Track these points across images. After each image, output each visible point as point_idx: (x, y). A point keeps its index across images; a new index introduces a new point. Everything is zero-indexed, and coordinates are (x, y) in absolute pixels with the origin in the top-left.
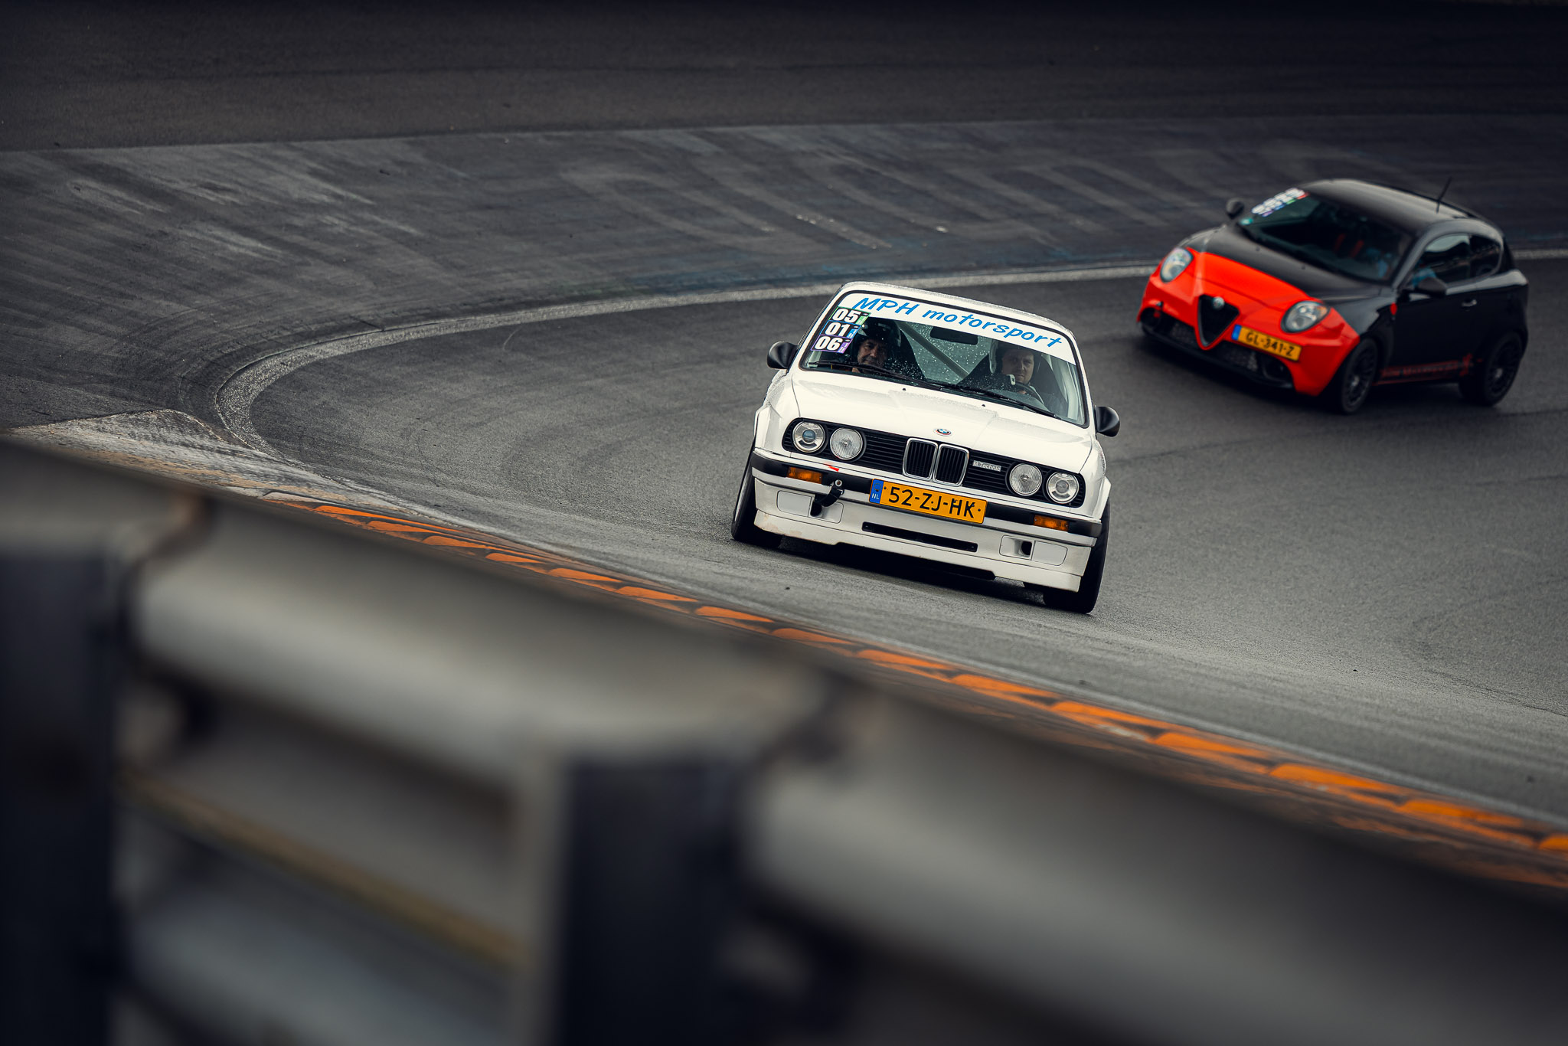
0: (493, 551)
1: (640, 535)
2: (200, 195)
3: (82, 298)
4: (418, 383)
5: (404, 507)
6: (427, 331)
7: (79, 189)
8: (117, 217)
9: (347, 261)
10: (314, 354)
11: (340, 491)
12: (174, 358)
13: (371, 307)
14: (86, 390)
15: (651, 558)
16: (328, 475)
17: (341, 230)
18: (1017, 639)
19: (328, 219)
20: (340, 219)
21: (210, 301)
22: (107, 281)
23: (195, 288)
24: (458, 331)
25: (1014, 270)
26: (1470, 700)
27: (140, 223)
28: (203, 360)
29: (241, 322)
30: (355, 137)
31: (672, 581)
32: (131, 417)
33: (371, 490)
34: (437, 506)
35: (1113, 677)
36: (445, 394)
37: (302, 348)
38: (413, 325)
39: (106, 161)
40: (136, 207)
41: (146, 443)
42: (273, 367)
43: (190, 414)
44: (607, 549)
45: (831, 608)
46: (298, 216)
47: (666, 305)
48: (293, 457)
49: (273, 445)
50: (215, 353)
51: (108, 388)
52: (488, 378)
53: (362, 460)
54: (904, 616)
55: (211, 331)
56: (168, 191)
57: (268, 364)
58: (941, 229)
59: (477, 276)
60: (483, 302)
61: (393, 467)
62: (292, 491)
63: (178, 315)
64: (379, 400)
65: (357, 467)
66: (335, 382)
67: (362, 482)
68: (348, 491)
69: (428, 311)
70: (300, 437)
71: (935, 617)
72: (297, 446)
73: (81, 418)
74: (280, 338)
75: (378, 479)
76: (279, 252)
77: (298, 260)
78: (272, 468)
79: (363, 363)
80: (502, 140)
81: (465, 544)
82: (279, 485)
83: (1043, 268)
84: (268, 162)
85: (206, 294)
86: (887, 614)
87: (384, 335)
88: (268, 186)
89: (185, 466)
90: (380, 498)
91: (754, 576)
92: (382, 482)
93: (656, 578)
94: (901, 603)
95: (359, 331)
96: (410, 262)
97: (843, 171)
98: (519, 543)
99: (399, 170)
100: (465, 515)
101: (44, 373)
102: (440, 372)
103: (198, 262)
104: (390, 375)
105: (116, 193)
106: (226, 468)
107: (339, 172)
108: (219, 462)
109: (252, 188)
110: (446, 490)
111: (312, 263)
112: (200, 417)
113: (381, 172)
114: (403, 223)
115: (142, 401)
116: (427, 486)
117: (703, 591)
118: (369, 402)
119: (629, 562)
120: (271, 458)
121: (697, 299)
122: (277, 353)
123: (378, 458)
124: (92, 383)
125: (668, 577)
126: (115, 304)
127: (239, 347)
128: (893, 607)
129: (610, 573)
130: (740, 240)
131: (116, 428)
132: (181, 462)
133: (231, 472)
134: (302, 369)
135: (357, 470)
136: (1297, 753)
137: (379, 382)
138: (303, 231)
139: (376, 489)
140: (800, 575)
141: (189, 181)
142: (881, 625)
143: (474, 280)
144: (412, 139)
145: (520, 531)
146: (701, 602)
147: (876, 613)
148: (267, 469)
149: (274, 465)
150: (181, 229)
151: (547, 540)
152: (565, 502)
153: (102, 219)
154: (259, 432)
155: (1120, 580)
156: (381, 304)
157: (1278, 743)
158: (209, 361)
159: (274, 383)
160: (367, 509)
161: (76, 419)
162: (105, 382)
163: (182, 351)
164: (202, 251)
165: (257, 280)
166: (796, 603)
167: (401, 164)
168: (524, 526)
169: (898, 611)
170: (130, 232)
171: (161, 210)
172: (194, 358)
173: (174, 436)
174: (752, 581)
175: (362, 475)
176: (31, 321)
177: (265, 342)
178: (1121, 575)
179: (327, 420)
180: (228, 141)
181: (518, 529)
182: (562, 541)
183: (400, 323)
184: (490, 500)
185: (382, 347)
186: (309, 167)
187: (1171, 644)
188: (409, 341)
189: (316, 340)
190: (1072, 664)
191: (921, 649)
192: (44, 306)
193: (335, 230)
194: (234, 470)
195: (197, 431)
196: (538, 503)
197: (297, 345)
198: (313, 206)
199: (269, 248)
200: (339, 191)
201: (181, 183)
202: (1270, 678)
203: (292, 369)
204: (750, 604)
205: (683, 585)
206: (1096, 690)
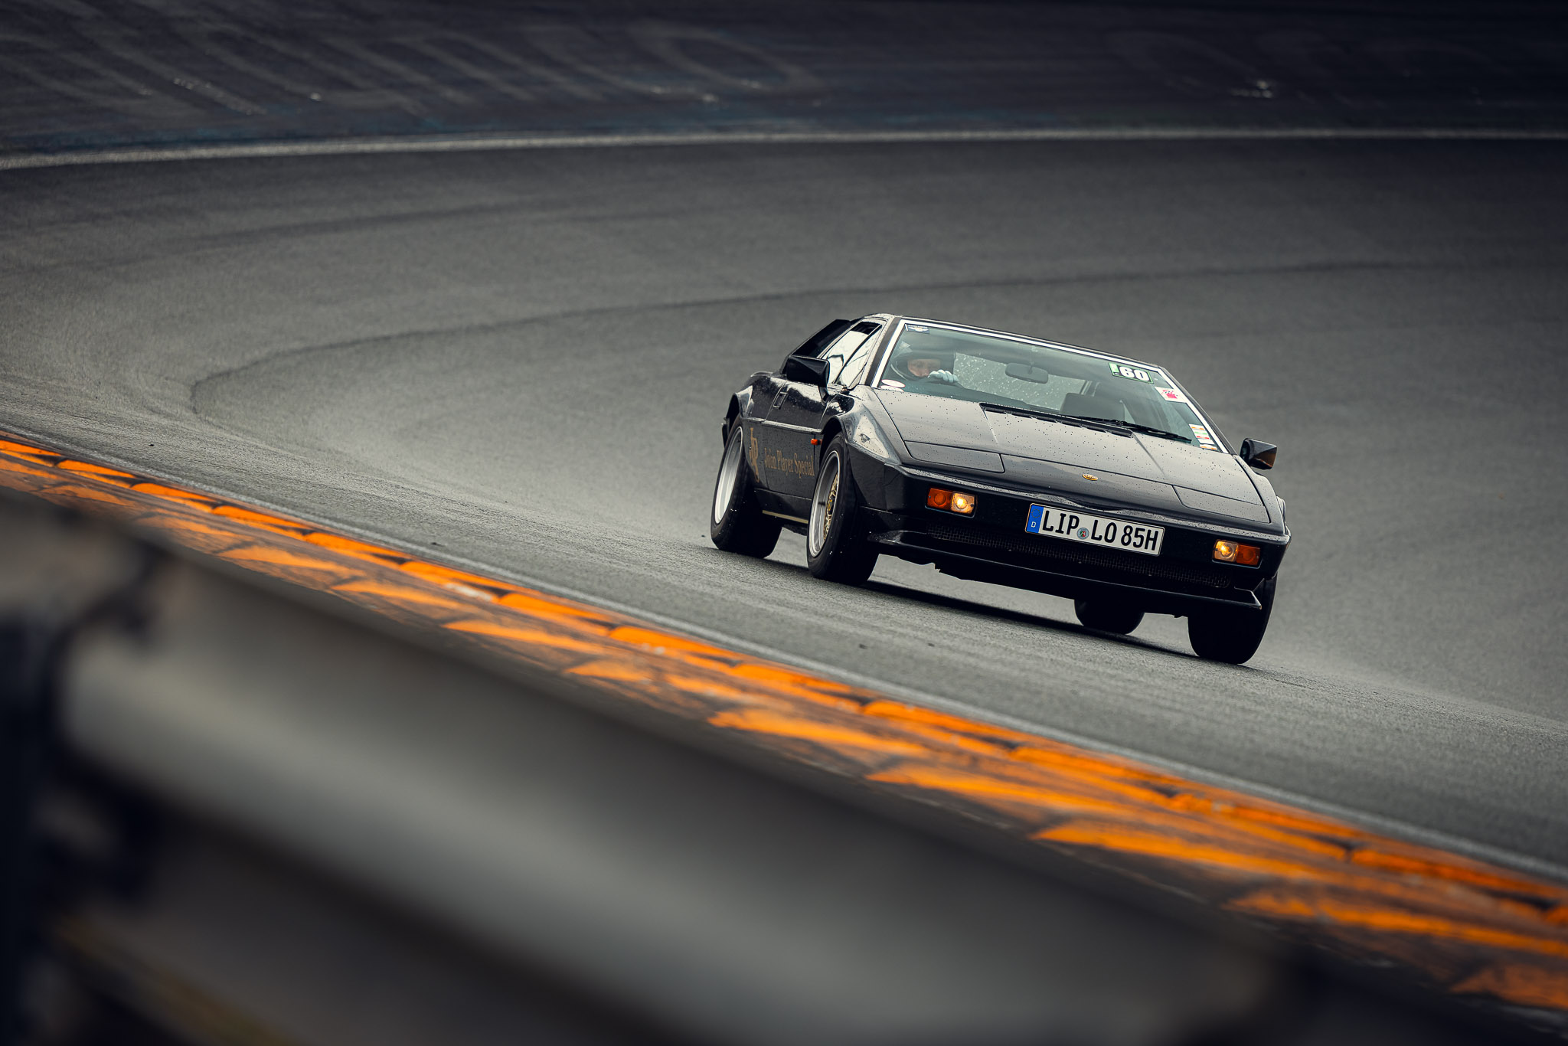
1: (9, 390)
15: (18, 413)
18: (374, 500)
25: (386, 138)
31: (38, 436)
35: (466, 539)
45: (194, 466)
47: (43, 164)
54: (265, 476)
58: (315, 97)
71: (296, 477)
83: (413, 137)
86: (248, 473)
91: (120, 433)
93: (22, 432)
94: (264, 462)
97: (220, 38)
117: (68, 446)
121: (74, 159)
125: (34, 432)
128: (255, 466)
130: (118, 103)
136: (638, 617)
140: (165, 432)
142: (241, 483)
146: (64, 457)
147: (237, 472)
157: (621, 607)
166: (159, 460)
169: (259, 470)
174: (117, 437)
187: (525, 507)
190: (426, 525)
191: (278, 508)
202: (618, 542)
204: (114, 460)
205: (49, 440)
206: (447, 551)
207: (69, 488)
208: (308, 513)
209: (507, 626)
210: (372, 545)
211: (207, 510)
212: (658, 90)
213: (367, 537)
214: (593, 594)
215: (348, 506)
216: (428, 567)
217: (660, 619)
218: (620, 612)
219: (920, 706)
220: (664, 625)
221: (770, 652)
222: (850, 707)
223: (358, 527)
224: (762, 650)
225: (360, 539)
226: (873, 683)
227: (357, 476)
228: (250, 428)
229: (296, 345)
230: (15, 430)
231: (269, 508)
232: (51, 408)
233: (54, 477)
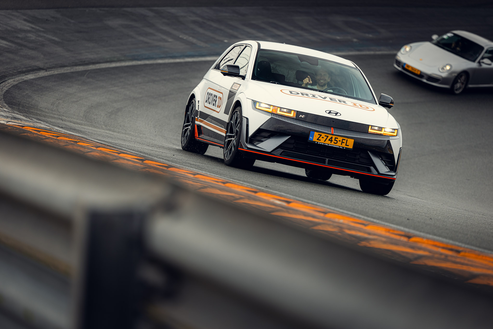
1: (127, 138)
4: (57, 88)
5: (51, 127)
6: (60, 71)
9: (35, 48)
10: (24, 78)
11: (31, 122)
13: (43, 63)
15: (130, 145)
16: (27, 117)
17: (34, 39)
19: (29, 35)
20: (33, 35)
24: (70, 71)
26: (391, 194)
29: (1, 68)
30: (39, 9)
31: (136, 152)
33: (41, 122)
34: (62, 127)
35: (277, 185)
36: (66, 91)
38: (56, 69)
42: (11, 82)
44: (116, 142)
45: (187, 162)
46: (20, 34)
47: (137, 64)
48: (16, 111)
49: (10, 107)
52: (80, 87)
53: (39, 112)
57: (9, 81)
58: (226, 41)
60: (78, 62)
61: (48, 114)
62: (16, 122)
64: (44, 93)
65: (37, 114)
66: (30, 87)
67: (38, 119)
68: (34, 122)
69: (61, 65)
70: (19, 105)
72: (18, 107)
74: (13, 73)
75: (43, 118)
76: (14, 45)
77: (20, 48)
78: (9, 114)
79: (40, 81)
80: (85, 11)
81: (70, 140)
82: (11, 120)
84: (11, 17)
86: (205, 164)
87: (47, 72)
88: (10, 24)
90: (44, 125)
91: (163, 151)
92: (45, 119)
93: (131, 151)
95: (39, 71)
96: (55, 49)
97: (194, 22)
98: (88, 139)
99: (52, 20)
100: (71, 130)
102: (65, 85)
104: (48, 85)
107: (33, 20)
109: (5, 25)
110: (65, 122)
111: (24, 49)
113: (47, 20)
114: (53, 37)
116: (59, 121)
117: (146, 155)
118: (41, 94)
119: (123, 146)
120: (9, 111)
121: (147, 62)
122: (12, 77)
123: (44, 112)
125: (135, 151)
127: (0, 75)
129: (116, 149)
130: (161, 44)
134: (20, 83)
135: (37, 116)
136: (334, 210)
137: (45, 87)
138: (22, 39)
139: (43, 122)
140: (178, 151)
142: (203, 167)
143: (76, 55)
144: (57, 10)
145: (88, 136)
146: (145, 159)
147: (202, 164)
148: (8, 115)
149: (10, 114)
152: (103, 126)
154: (6, 103)
156: (46, 62)
157: (328, 207)
159: (11, 87)
160: (40, 128)
165: (6, 54)
166: (176, 160)
167: (53, 17)
168: (90, 134)
174: (162, 153)
175: (38, 117)
177: (8, 74)
179: (28, 99)
182: (102, 139)
183: (52, 68)
184: (79, 126)
185: (46, 76)
186: (24, 18)
188: (55, 74)
189: (25, 74)
193: (32, 39)
196: (95, 127)
197: (19, 75)
198: (25, 31)
199: (10, 44)
200: (33, 26)
203: (17, 83)
204: (161, 160)
205: (140, 154)
206: (271, 189)
207: (147, 169)
208: (225, 177)
209: (291, 214)
210: (246, 187)
211: (192, 176)
212: (338, 38)
213: (244, 184)
214: (319, 202)
215: (238, 174)
216: (264, 194)
217: (341, 211)
218: (328, 208)
219: (428, 239)
220: (343, 213)
221: (378, 221)
222: (405, 239)
223: (242, 181)
224: (375, 220)
225: (242, 185)
226: (412, 231)
230: (129, 150)
231: (212, 175)
232: (141, 143)
233: (142, 166)
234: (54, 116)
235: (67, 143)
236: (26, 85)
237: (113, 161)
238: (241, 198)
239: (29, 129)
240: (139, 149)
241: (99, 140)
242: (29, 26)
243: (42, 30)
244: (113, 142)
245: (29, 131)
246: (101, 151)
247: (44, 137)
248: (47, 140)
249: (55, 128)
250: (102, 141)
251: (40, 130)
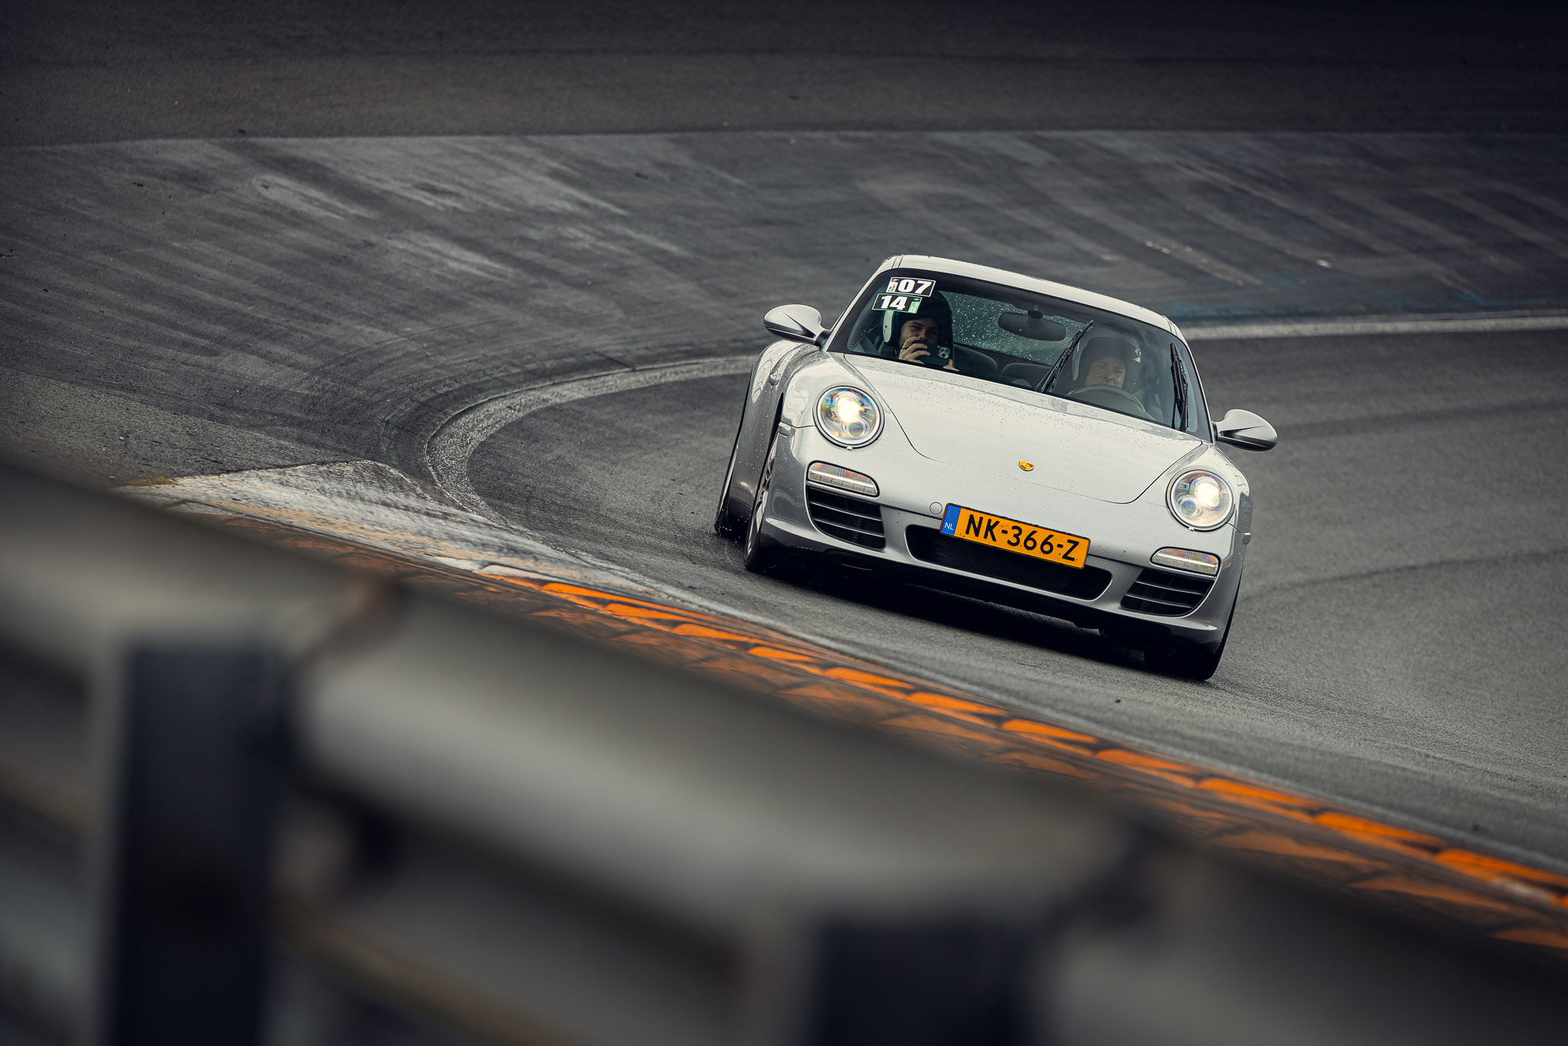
0: (757, 645)
2: (415, 197)
3: (266, 321)
4: (674, 436)
5: (652, 587)
6: (688, 372)
7: (267, 187)
8: (313, 222)
9: (593, 283)
10: (549, 396)
11: (574, 567)
12: (377, 397)
13: (618, 341)
14: (268, 433)
15: (951, 660)
16: (560, 546)
17: (586, 246)
18: (1398, 772)
19: (571, 231)
20: (586, 232)
21: (424, 329)
22: (298, 301)
23: (406, 312)
24: (726, 373)
25: (1412, 316)
27: (340, 230)
28: (412, 400)
29: (459, 356)
30: (607, 132)
31: (975, 688)
32: (322, 468)
33: (611, 567)
34: (691, 588)
35: (1515, 822)
36: (708, 450)
37: (534, 389)
38: (671, 364)
39: (301, 154)
40: (336, 211)
41: (339, 501)
42: (497, 411)
43: (394, 467)
44: (898, 647)
45: (1170, 727)
46: (533, 227)
48: (518, 524)
49: (494, 507)
50: (427, 393)
51: (295, 431)
53: (602, 529)
54: (1261, 740)
55: (423, 365)
56: (375, 191)
57: (492, 407)
58: (1323, 263)
59: (751, 306)
60: (756, 339)
61: (640, 538)
62: (515, 565)
63: (383, 345)
64: (625, 456)
65: (595, 536)
66: (572, 432)
67: (601, 556)
68: (584, 566)
69: (689, 348)
70: (528, 499)
71: (1299, 742)
72: (523, 510)
73: (261, 469)
74: (508, 376)
76: (510, 271)
77: (533, 281)
78: (491, 536)
79: (608, 409)
80: (786, 141)
81: (724, 636)
82: (499, 557)
83: (1448, 315)
84: (500, 160)
85: (419, 319)
86: (1239, 737)
87: (635, 376)
88: (498, 189)
89: (386, 530)
90: (622, 576)
91: (1078, 685)
92: (626, 557)
93: (956, 683)
94: (1259, 723)
95: (604, 370)
96: (669, 287)
97: (1205, 189)
98: (791, 636)
99: (659, 173)
100: (726, 600)
101: (218, 412)
102: (703, 424)
103: (410, 280)
104: (641, 425)
105: (313, 193)
106: (435, 535)
107: (586, 174)
108: (427, 527)
109: (479, 191)
110: (704, 568)
111: (549, 285)
112: (406, 470)
113: (638, 175)
114: (663, 239)
115: (336, 449)
116: (680, 563)
117: (1013, 701)
118: (614, 458)
119: (925, 663)
120: (491, 523)
122: (503, 394)
123: (622, 526)
124: (275, 425)
125: (971, 683)
126: (306, 330)
127: (457, 386)
128: (1247, 728)
129: (900, 676)
131: (303, 481)
132: (380, 525)
133: (441, 539)
134: (533, 415)
135: (596, 541)
137: (626, 433)
138: (540, 246)
139: (618, 565)
140: (1134, 685)
141: (402, 180)
142: (1232, 750)
143: (747, 311)
144: (676, 135)
145: (792, 621)
146: (1009, 715)
147: (1226, 735)
148: (485, 537)
149: (494, 533)
150: (390, 238)
151: (825, 634)
153: (295, 225)
154: (478, 491)
155: (1531, 702)
156: (632, 338)
158: (419, 402)
159: (498, 432)
160: (606, 589)
161: (254, 469)
162: (291, 425)
163: (386, 389)
164: (415, 267)
165: (482, 304)
166: (1127, 720)
167: (663, 166)
168: (797, 615)
169: (1253, 734)
170: (328, 242)
171: (366, 215)
172: (401, 399)
173: (373, 493)
174: (1074, 690)
175: (601, 547)
176: (203, 348)
177: (488, 381)
178: (1531, 696)
179: (562, 479)
180: (451, 133)
181: (790, 619)
182: (844, 635)
183: (655, 362)
185: (631, 391)
186: (549, 168)
188: (665, 384)
189: (550, 380)
190: (1465, 804)
191: (1278, 780)
192: (220, 330)
193: (579, 245)
194: (444, 537)
195: (401, 487)
197: (528, 386)
198: (552, 214)
199: (498, 266)
200: (586, 198)
201: (392, 182)
203: (521, 414)
204: (1071, 719)
205: (989, 693)
206: (1492, 838)
207: (1015, 755)
208: (1318, 787)
211: (1188, 784)
216: (1471, 858)
225: (1382, 820)
227: (1376, 742)
228: (1240, 681)
229: (1299, 576)
230: (948, 680)
232: (991, 654)
233: (997, 742)
234: (663, 542)
235: (711, 648)
236: (557, 425)
237: (886, 722)
238: (1377, 874)
239: (567, 594)
240: (987, 676)
241: (833, 639)
242: (569, 199)
243: (621, 212)
244: (884, 645)
245: (567, 602)
246: (839, 680)
247: (623, 627)
248: (636, 639)
249: (666, 591)
250: (844, 642)
251: (605, 596)
